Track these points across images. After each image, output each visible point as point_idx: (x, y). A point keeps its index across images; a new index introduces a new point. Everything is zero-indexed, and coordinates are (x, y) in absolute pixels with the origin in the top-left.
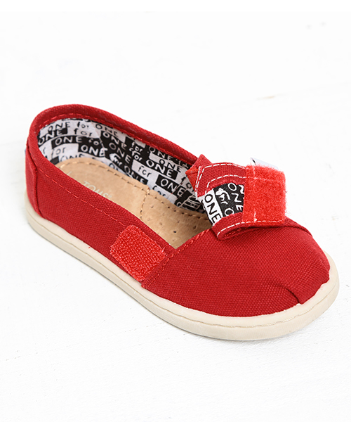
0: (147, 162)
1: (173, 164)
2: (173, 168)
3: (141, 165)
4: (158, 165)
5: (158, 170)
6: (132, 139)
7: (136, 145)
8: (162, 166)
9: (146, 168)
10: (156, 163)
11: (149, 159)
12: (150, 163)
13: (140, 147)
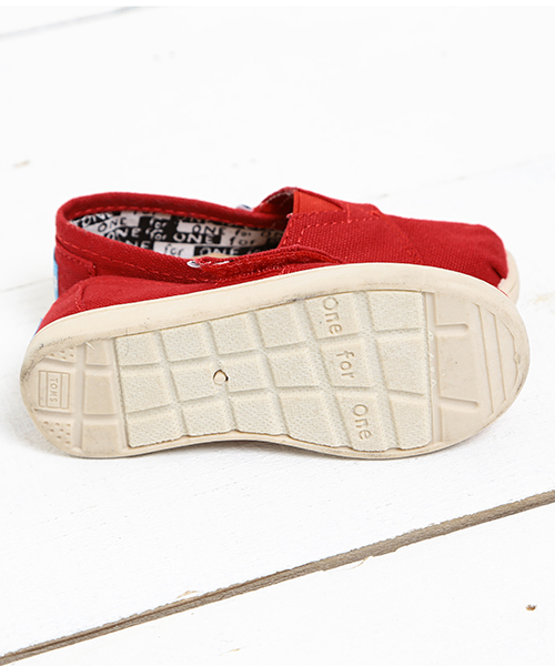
0: (175, 238)
1: (212, 226)
2: (213, 232)
3: (165, 244)
4: (191, 236)
5: (193, 242)
6: (150, 215)
7: (156, 221)
8: (196, 234)
9: (174, 245)
10: (187, 235)
11: (176, 232)
12: (180, 237)
13: (162, 221)
